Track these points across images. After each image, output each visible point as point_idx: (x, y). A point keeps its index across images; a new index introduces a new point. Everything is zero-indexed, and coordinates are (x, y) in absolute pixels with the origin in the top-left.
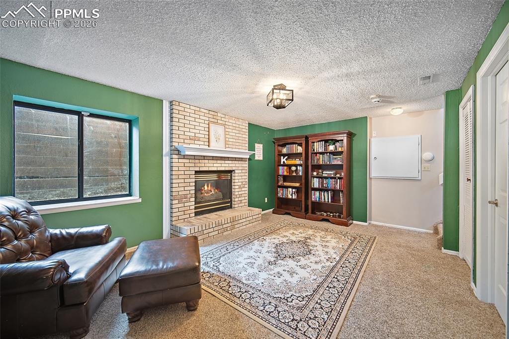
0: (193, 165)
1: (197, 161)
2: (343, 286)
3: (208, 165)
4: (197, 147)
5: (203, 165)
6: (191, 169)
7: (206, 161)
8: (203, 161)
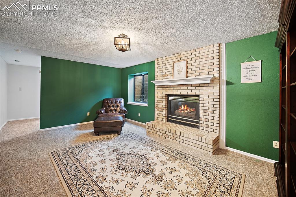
0: (164, 91)
1: (166, 89)
2: (68, 171)
3: (173, 91)
4: (167, 80)
5: (170, 91)
6: (163, 93)
7: (172, 88)
8: (170, 88)
